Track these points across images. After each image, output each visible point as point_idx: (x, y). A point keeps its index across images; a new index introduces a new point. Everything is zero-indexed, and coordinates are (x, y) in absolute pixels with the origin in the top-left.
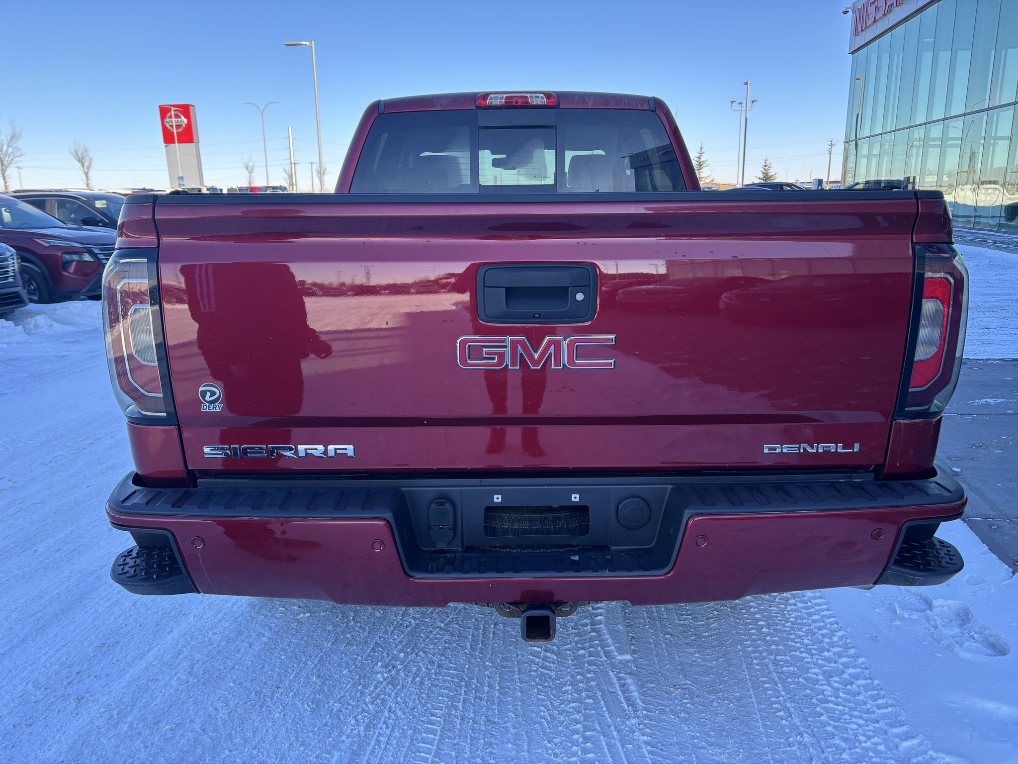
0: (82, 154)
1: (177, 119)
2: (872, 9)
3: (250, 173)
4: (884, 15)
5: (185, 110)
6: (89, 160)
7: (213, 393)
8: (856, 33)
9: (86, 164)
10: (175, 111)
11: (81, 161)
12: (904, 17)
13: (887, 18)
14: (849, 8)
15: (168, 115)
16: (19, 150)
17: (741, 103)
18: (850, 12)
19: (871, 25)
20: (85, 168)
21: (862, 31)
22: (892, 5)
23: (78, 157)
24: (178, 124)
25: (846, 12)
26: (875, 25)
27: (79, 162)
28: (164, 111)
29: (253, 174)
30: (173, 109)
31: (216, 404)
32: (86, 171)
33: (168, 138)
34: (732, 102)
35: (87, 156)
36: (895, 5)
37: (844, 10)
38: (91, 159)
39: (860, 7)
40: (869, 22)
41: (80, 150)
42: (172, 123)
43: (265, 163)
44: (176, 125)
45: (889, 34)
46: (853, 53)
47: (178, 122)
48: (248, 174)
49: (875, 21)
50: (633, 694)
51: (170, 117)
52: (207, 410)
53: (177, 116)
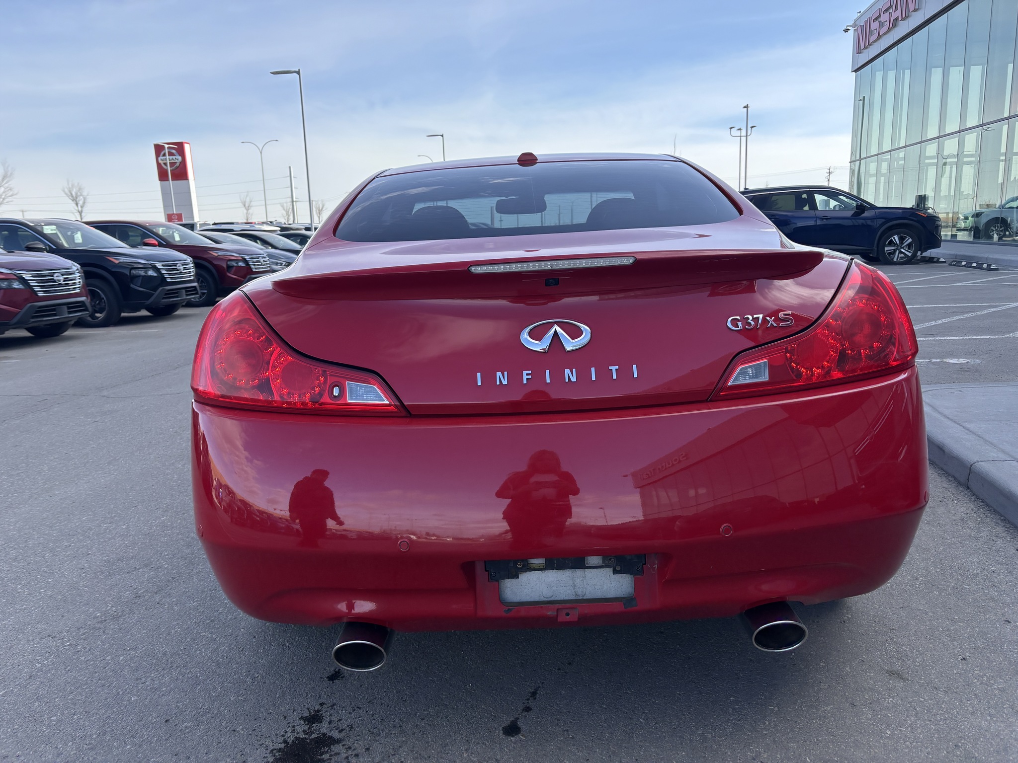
0: (76, 194)
1: (171, 157)
3: (248, 210)
4: (889, 29)
5: (179, 148)
6: (83, 200)
8: (858, 51)
9: (81, 203)
10: (169, 148)
11: (75, 200)
13: (892, 32)
14: (850, 26)
15: (162, 153)
16: (11, 189)
17: (740, 129)
18: (852, 29)
19: (875, 41)
20: (79, 205)
21: (865, 48)
22: (897, 19)
23: (72, 196)
24: (173, 161)
25: (846, 31)
26: (880, 40)
27: (73, 201)
28: (159, 149)
29: (250, 211)
30: (166, 146)
32: (80, 209)
33: (163, 175)
34: (731, 128)
35: (81, 195)
36: (900, 19)
37: (845, 28)
38: (85, 199)
39: (862, 24)
41: (74, 190)
42: (166, 160)
43: (264, 202)
44: (170, 163)
45: (894, 50)
46: (856, 71)
47: (173, 159)
48: (245, 211)
49: (879, 37)
51: (164, 155)
53: (171, 154)
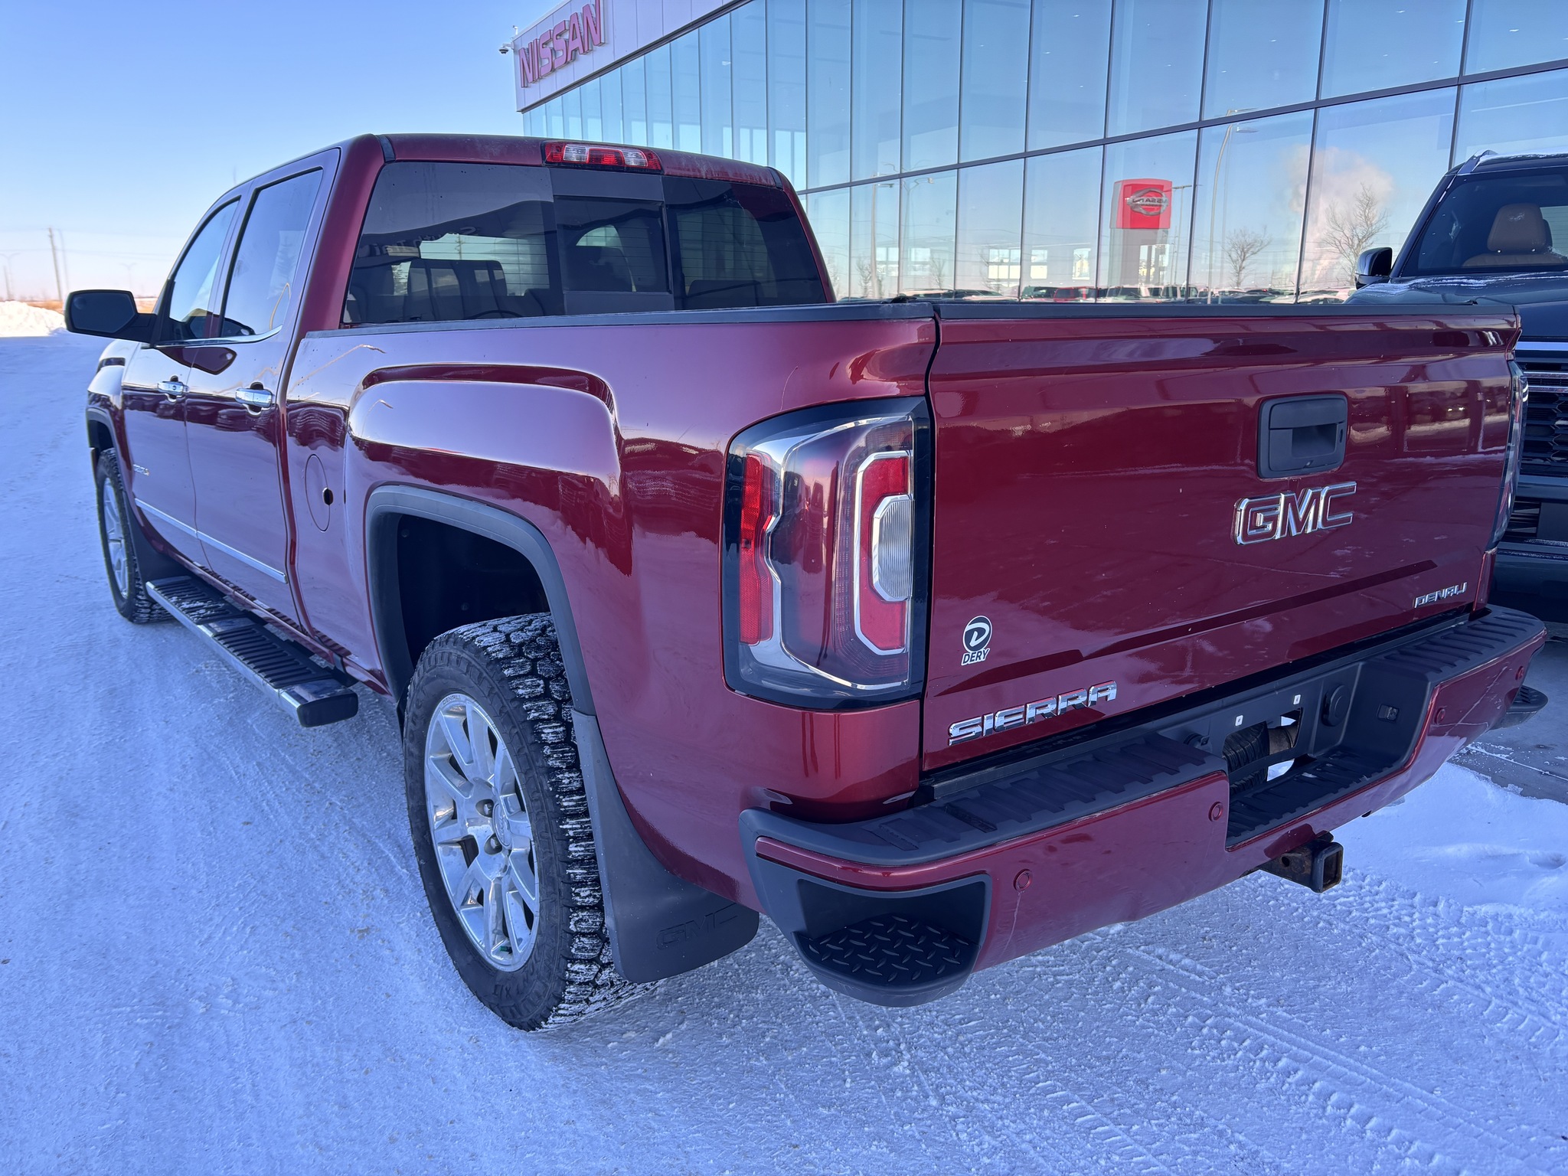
2: (546, 52)
4: (567, 63)
7: (981, 631)
8: (525, 83)
12: (596, 69)
13: (570, 67)
14: (508, 45)
18: (511, 52)
19: (547, 74)
21: (534, 81)
22: (575, 50)
25: (504, 51)
26: (554, 74)
31: (982, 650)
36: (581, 50)
37: (501, 47)
39: (526, 46)
40: (545, 70)
45: (576, 91)
46: (524, 111)
49: (553, 70)
50: (1183, 963)
52: (969, 662)
